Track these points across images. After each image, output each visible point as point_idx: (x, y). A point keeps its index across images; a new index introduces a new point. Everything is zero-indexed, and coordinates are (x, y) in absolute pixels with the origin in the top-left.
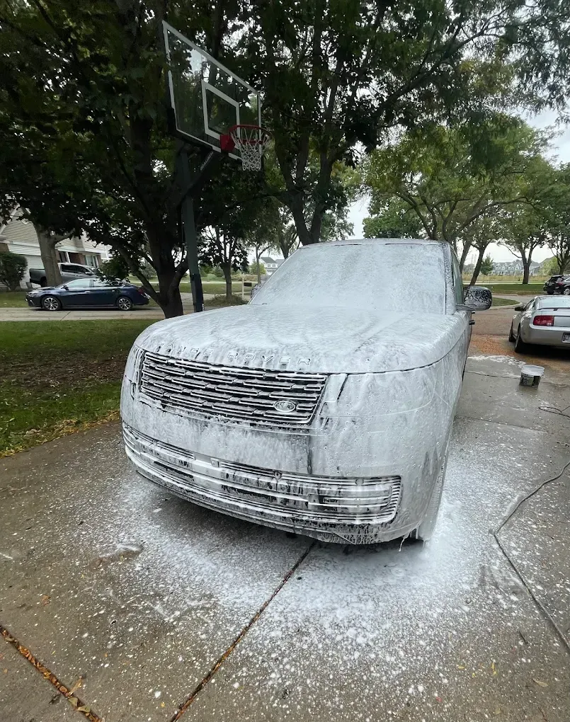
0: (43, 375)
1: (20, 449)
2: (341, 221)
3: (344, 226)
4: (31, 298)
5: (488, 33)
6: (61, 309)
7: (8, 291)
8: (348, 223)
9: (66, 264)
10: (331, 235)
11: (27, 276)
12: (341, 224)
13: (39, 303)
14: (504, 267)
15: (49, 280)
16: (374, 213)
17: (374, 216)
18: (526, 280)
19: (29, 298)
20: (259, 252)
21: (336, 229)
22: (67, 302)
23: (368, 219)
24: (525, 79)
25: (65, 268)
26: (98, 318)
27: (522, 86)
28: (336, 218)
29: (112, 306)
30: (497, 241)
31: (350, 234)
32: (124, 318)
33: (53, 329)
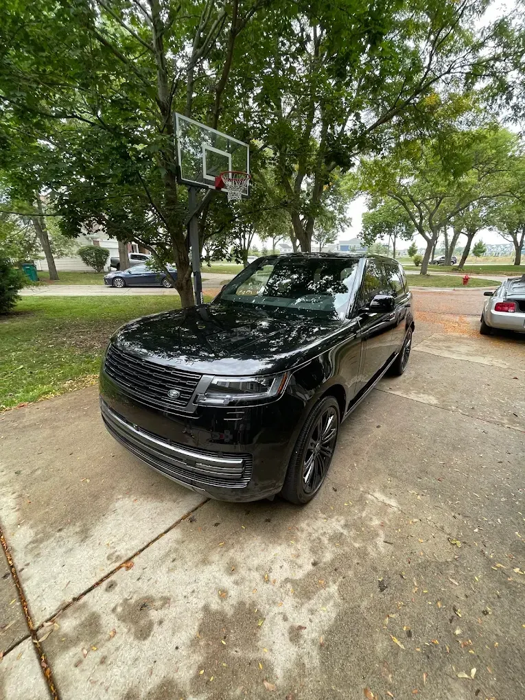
0: (93, 339)
1: (58, 394)
2: (341, 216)
3: (343, 220)
4: (108, 279)
5: (454, 71)
6: (125, 286)
7: (96, 273)
8: (347, 217)
9: (135, 254)
10: (333, 227)
11: (109, 263)
12: (341, 218)
13: (112, 283)
14: (499, 249)
15: (121, 266)
16: (372, 208)
17: (371, 211)
18: (518, 261)
19: (105, 279)
20: (275, 241)
21: (337, 222)
22: (128, 282)
23: (366, 213)
24: (490, 101)
25: (134, 257)
26: (147, 294)
27: (488, 107)
28: (337, 214)
29: (159, 285)
30: (488, 228)
31: (348, 226)
32: (166, 294)
33: (114, 302)
